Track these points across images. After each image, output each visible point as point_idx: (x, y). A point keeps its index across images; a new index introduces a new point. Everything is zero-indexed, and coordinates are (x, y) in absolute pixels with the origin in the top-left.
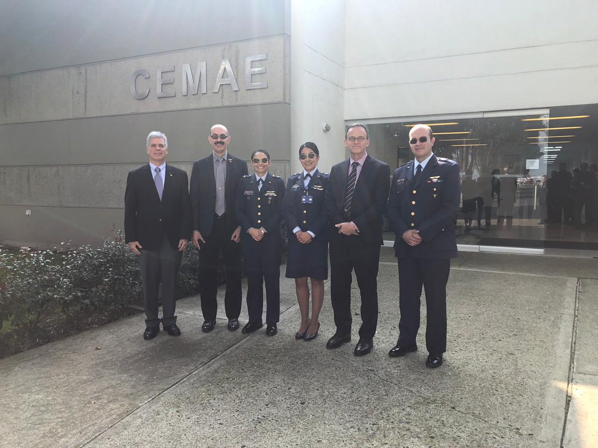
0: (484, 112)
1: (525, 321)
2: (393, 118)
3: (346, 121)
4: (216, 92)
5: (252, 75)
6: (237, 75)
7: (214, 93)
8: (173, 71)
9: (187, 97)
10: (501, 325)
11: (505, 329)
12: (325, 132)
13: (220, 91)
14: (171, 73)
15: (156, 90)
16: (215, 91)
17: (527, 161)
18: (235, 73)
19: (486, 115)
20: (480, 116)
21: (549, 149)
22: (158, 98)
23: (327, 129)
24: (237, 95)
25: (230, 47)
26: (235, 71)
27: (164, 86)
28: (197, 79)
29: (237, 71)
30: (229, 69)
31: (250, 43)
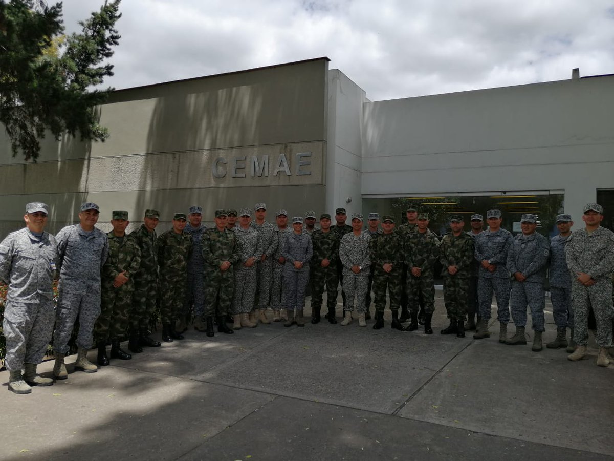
3: (363, 195)
5: (301, 165)
6: (290, 165)
8: (245, 160)
9: (254, 178)
12: (347, 202)
13: (278, 176)
14: (243, 161)
15: (231, 172)
16: (274, 175)
22: (233, 178)
23: (349, 201)
24: (289, 179)
25: (286, 147)
26: (289, 162)
27: (237, 170)
28: (262, 166)
29: (290, 162)
30: (284, 160)
31: (300, 144)
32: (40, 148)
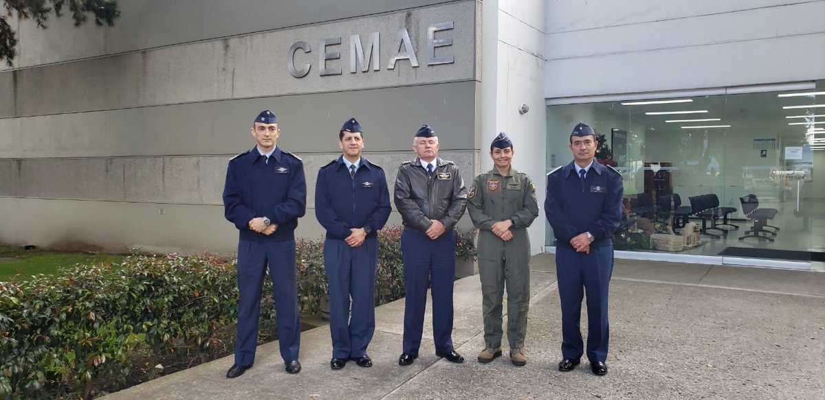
0: (726, 87)
1: (787, 349)
2: (608, 95)
3: (547, 99)
4: (391, 69)
5: (435, 47)
6: (417, 48)
7: (389, 69)
8: (340, 44)
9: (355, 75)
10: (755, 353)
11: (761, 357)
12: (521, 113)
13: (397, 68)
14: (337, 46)
15: (318, 66)
16: (389, 67)
17: (787, 148)
18: (415, 45)
19: (730, 91)
20: (722, 92)
21: (815, 131)
22: (321, 76)
23: (524, 111)
24: (416, 72)
25: (409, 15)
26: (414, 42)
27: (327, 62)
28: (368, 53)
29: (417, 43)
30: (407, 40)
31: (433, 9)
32: (15, 41)
